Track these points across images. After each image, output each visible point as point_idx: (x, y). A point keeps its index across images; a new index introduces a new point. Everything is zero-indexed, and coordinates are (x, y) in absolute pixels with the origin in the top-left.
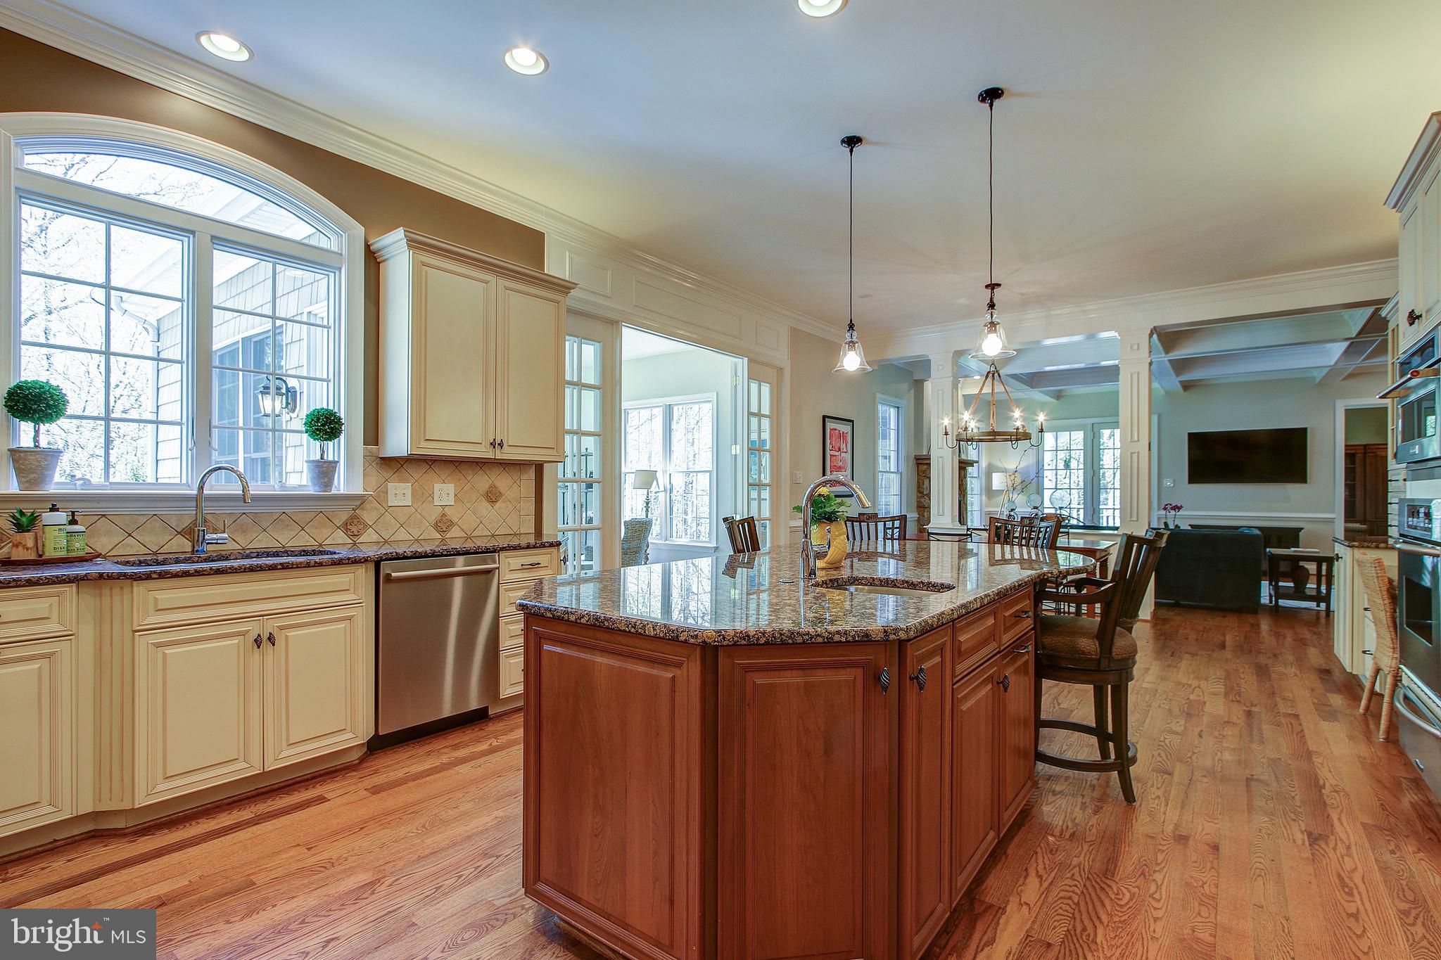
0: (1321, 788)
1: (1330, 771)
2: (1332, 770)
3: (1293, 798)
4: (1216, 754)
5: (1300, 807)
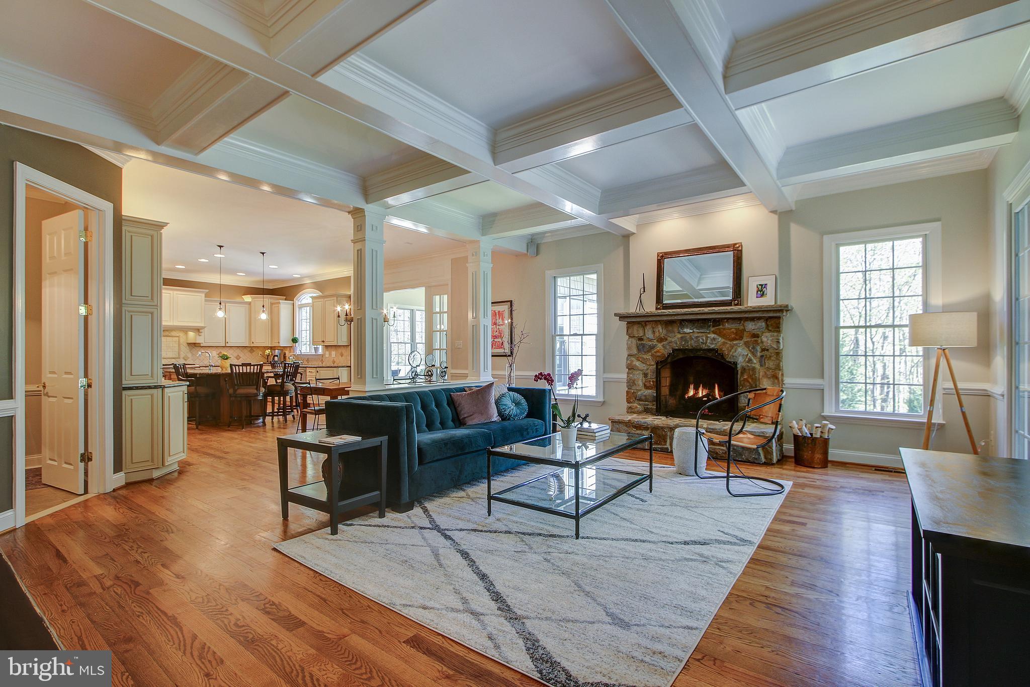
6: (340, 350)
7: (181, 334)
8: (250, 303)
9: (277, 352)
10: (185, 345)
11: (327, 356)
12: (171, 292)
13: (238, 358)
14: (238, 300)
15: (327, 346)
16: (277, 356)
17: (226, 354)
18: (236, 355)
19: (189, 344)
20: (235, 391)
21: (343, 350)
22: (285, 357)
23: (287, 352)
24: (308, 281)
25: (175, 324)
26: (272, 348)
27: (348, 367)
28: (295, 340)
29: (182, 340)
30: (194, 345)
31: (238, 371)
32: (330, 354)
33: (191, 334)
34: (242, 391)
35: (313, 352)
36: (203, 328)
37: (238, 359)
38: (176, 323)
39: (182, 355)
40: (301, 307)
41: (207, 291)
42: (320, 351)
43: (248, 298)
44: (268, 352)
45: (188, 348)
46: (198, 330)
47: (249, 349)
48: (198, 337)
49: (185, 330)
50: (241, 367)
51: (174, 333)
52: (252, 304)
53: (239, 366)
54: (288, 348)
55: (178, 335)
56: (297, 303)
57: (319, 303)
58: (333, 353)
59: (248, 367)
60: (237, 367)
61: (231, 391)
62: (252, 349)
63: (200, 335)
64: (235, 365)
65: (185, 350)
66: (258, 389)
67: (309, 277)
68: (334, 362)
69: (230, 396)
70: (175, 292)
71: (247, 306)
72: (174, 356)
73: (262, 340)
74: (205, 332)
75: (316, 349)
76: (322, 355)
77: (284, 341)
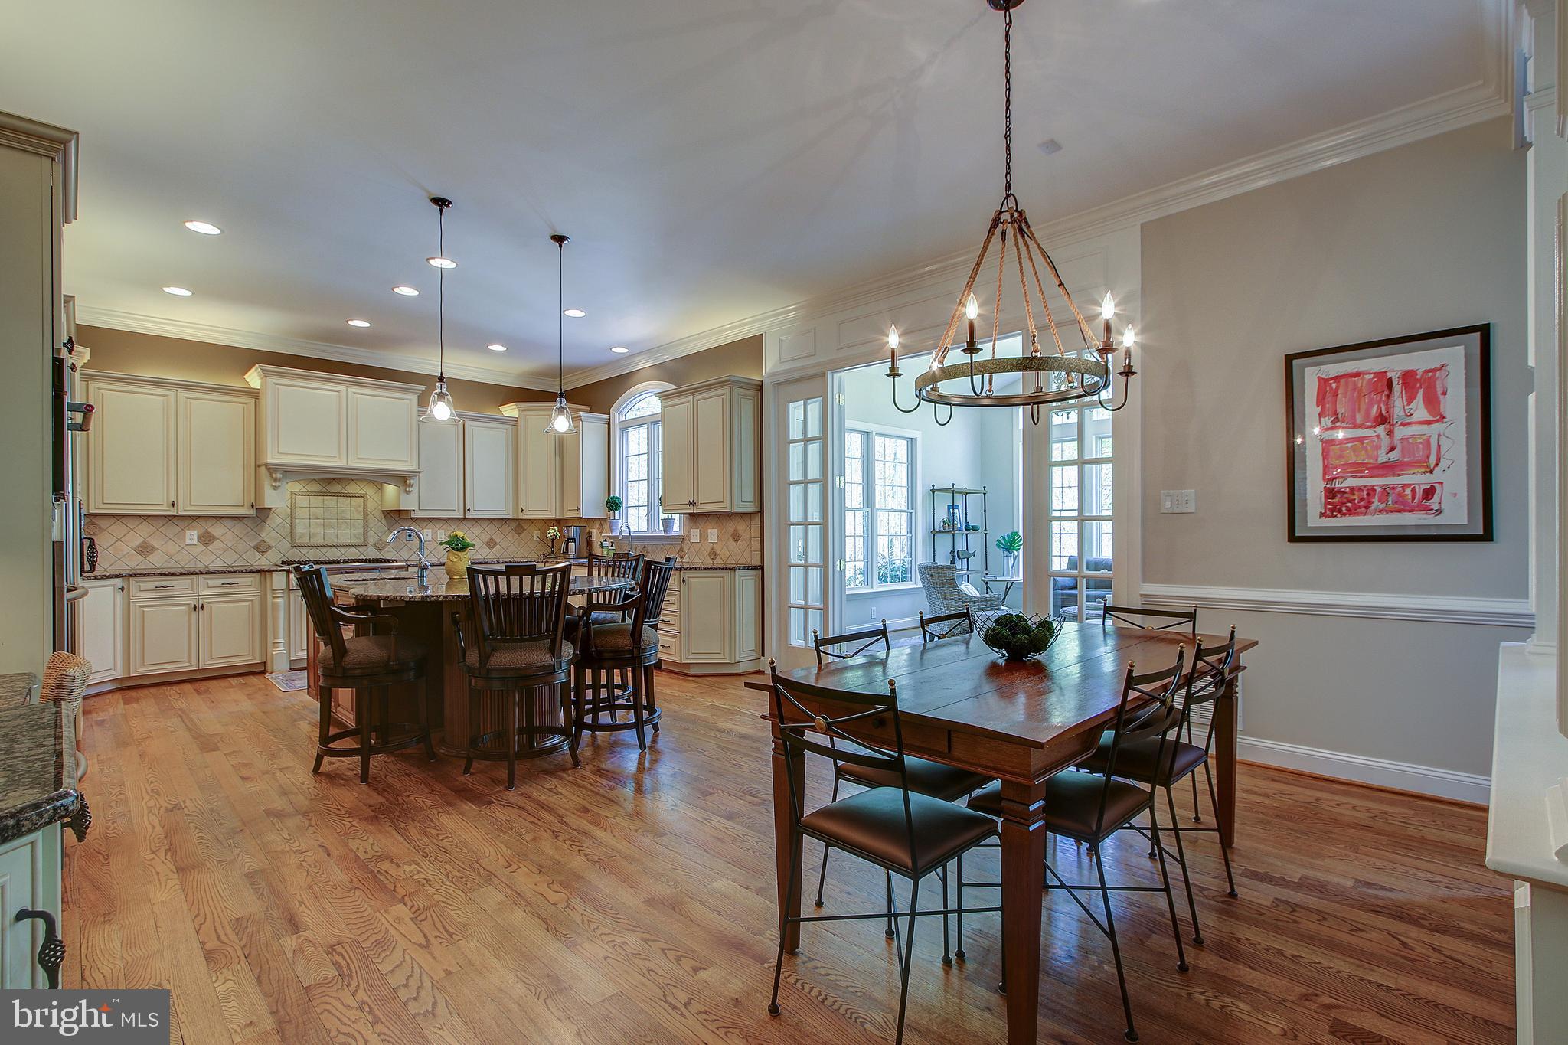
0: (170, 850)
1: (158, 873)
2: (156, 877)
3: (196, 828)
4: (289, 835)
5: (190, 823)
6: (730, 526)
7: (370, 491)
8: (514, 422)
9: (572, 532)
10: (378, 514)
11: (695, 538)
12: (342, 388)
13: (491, 544)
14: (491, 413)
15: (694, 517)
16: (574, 540)
17: (460, 534)
18: (486, 537)
19: (387, 513)
20: (484, 658)
21: (741, 526)
22: (590, 543)
23: (594, 532)
24: (643, 364)
25: (350, 465)
26: (558, 522)
27: (755, 567)
28: (613, 504)
29: (371, 505)
30: (396, 516)
31: (492, 591)
32: (704, 536)
33: (390, 489)
34: (506, 658)
35: (659, 529)
36: (415, 474)
37: (491, 548)
38: (354, 463)
39: (373, 538)
40: (626, 427)
41: (423, 388)
42: (676, 528)
43: (511, 411)
44: (553, 531)
45: (383, 520)
46: (403, 480)
47: (514, 525)
48: (403, 496)
49: (377, 479)
50: (502, 580)
51: (353, 488)
52: (521, 423)
53: (496, 574)
54: (597, 524)
55: (362, 492)
56: (617, 418)
57: (681, 407)
58: (713, 533)
59: (527, 580)
60: (491, 579)
61: (473, 657)
62: (518, 525)
63: (408, 492)
64: (485, 573)
65: (377, 525)
66: (554, 650)
67: (648, 352)
68: (713, 555)
69: (470, 671)
70: (352, 389)
71: (510, 427)
72: (354, 541)
73: (541, 503)
74: (420, 485)
75: (667, 523)
76: (683, 539)
77: (590, 505)
